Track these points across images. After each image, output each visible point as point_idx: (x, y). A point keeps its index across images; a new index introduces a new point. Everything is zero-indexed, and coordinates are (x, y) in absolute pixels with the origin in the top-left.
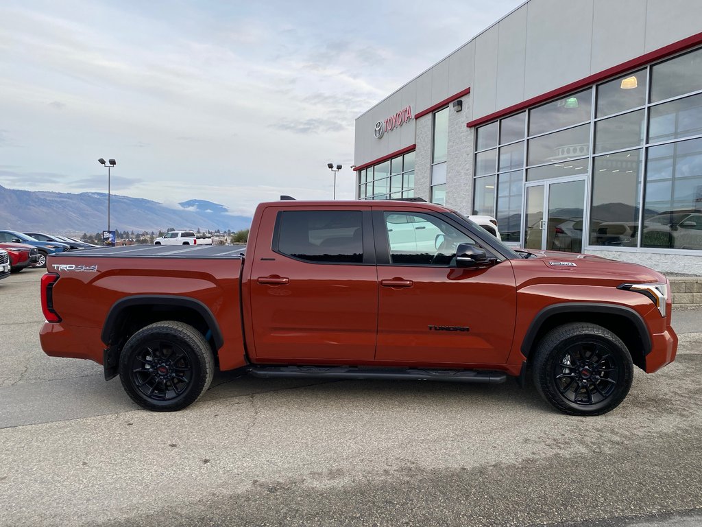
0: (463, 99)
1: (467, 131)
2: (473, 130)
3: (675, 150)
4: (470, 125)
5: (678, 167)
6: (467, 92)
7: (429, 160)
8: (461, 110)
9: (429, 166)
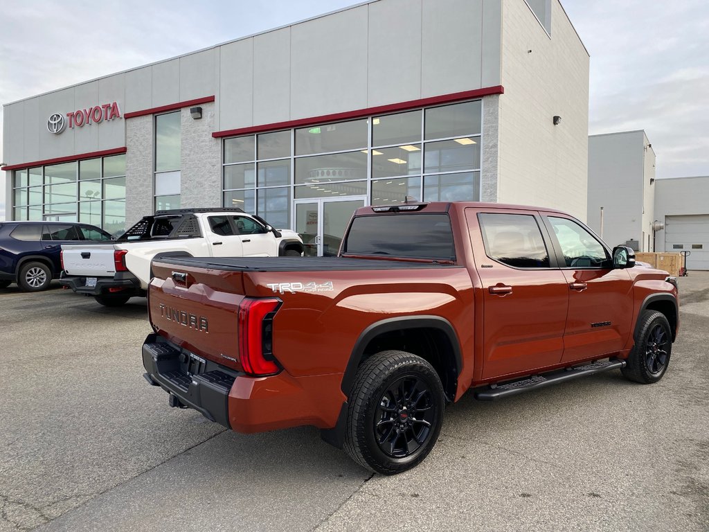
0: (203, 106)
1: (211, 141)
2: (219, 141)
3: (440, 180)
4: (216, 135)
5: (442, 194)
6: (211, 100)
7: (151, 167)
8: (201, 118)
9: (150, 173)
